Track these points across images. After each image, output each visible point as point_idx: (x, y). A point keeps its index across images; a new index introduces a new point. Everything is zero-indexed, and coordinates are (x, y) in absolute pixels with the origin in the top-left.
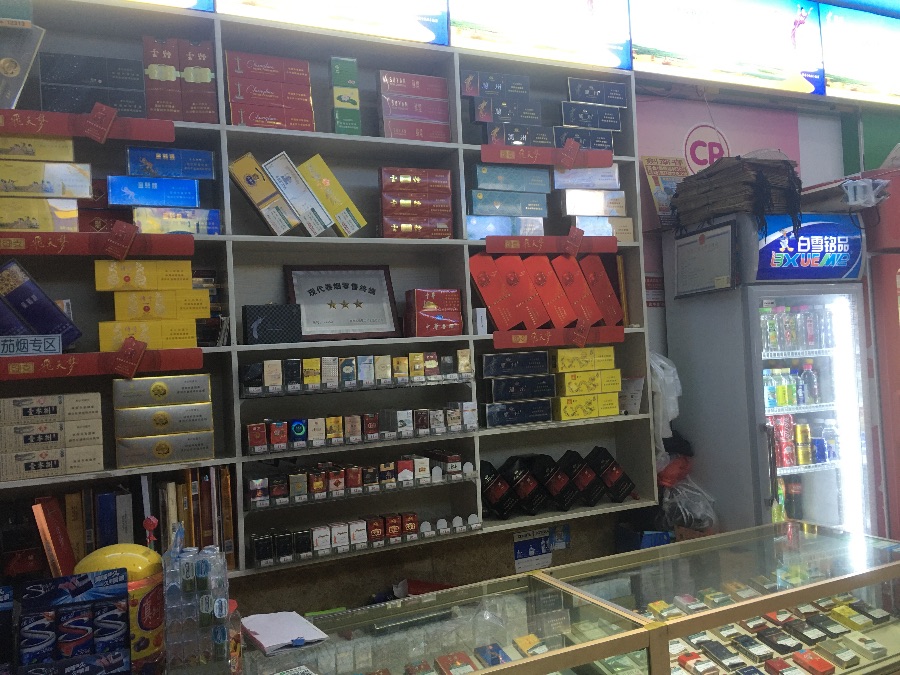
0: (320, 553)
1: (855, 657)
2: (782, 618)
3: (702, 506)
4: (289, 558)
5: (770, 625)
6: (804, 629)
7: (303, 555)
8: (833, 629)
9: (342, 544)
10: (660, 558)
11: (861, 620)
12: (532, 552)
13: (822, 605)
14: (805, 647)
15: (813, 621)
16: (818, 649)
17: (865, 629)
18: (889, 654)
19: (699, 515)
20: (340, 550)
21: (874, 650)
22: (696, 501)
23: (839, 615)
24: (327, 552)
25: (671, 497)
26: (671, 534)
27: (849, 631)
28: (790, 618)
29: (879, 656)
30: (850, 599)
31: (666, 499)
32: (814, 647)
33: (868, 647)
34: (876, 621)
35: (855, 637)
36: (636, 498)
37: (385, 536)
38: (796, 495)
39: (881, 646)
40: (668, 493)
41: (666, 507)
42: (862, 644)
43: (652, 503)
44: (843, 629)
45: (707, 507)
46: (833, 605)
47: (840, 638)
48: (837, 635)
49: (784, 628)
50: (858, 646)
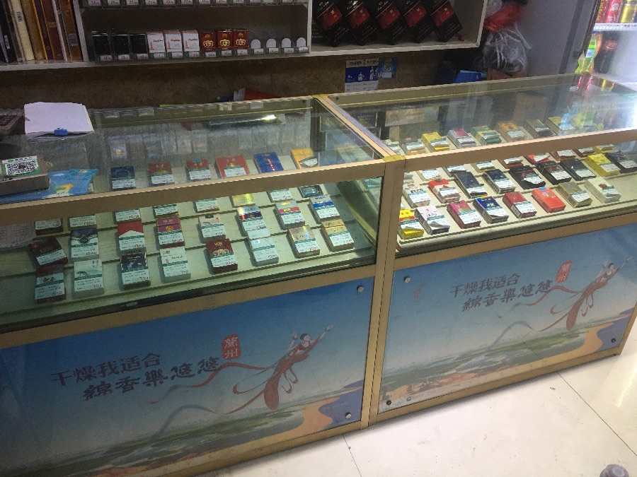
0: (156, 56)
1: (589, 199)
2: (538, 159)
3: (517, 52)
4: (127, 56)
5: (525, 163)
6: (555, 170)
7: (139, 56)
8: (580, 173)
9: (176, 51)
10: (469, 93)
11: (610, 168)
12: (360, 78)
13: (581, 151)
14: (549, 185)
15: (567, 164)
16: (559, 188)
17: (611, 176)
18: (621, 200)
19: (512, 60)
20: (174, 55)
21: (608, 195)
22: (514, 47)
23: (593, 161)
24: (162, 55)
25: (493, 41)
26: (483, 75)
27: (595, 177)
28: (547, 159)
29: (611, 201)
30: (610, 149)
31: (488, 43)
32: (556, 186)
33: (605, 192)
34: (623, 170)
35: (597, 182)
36: (460, 39)
37: (217, 47)
38: (609, 51)
39: (617, 193)
40: (491, 37)
41: (486, 50)
42: (600, 189)
43: (474, 45)
44: (591, 174)
45: (522, 54)
46: (591, 153)
47: (583, 181)
48: (582, 179)
49: (537, 168)
50: (596, 190)
